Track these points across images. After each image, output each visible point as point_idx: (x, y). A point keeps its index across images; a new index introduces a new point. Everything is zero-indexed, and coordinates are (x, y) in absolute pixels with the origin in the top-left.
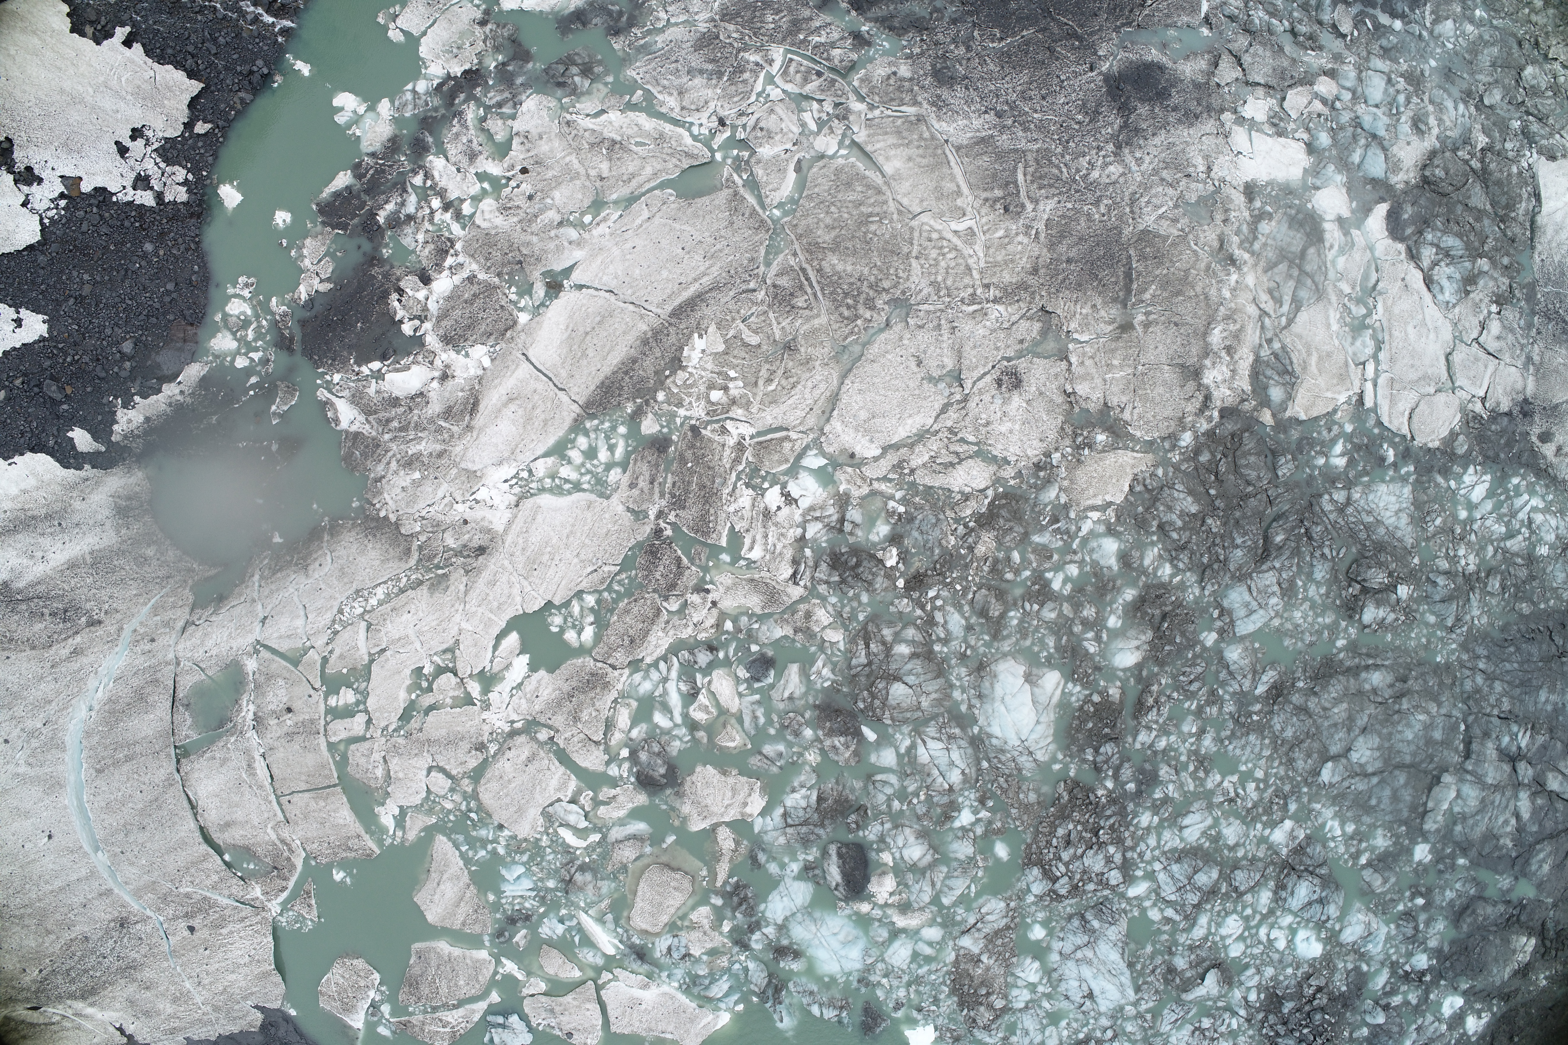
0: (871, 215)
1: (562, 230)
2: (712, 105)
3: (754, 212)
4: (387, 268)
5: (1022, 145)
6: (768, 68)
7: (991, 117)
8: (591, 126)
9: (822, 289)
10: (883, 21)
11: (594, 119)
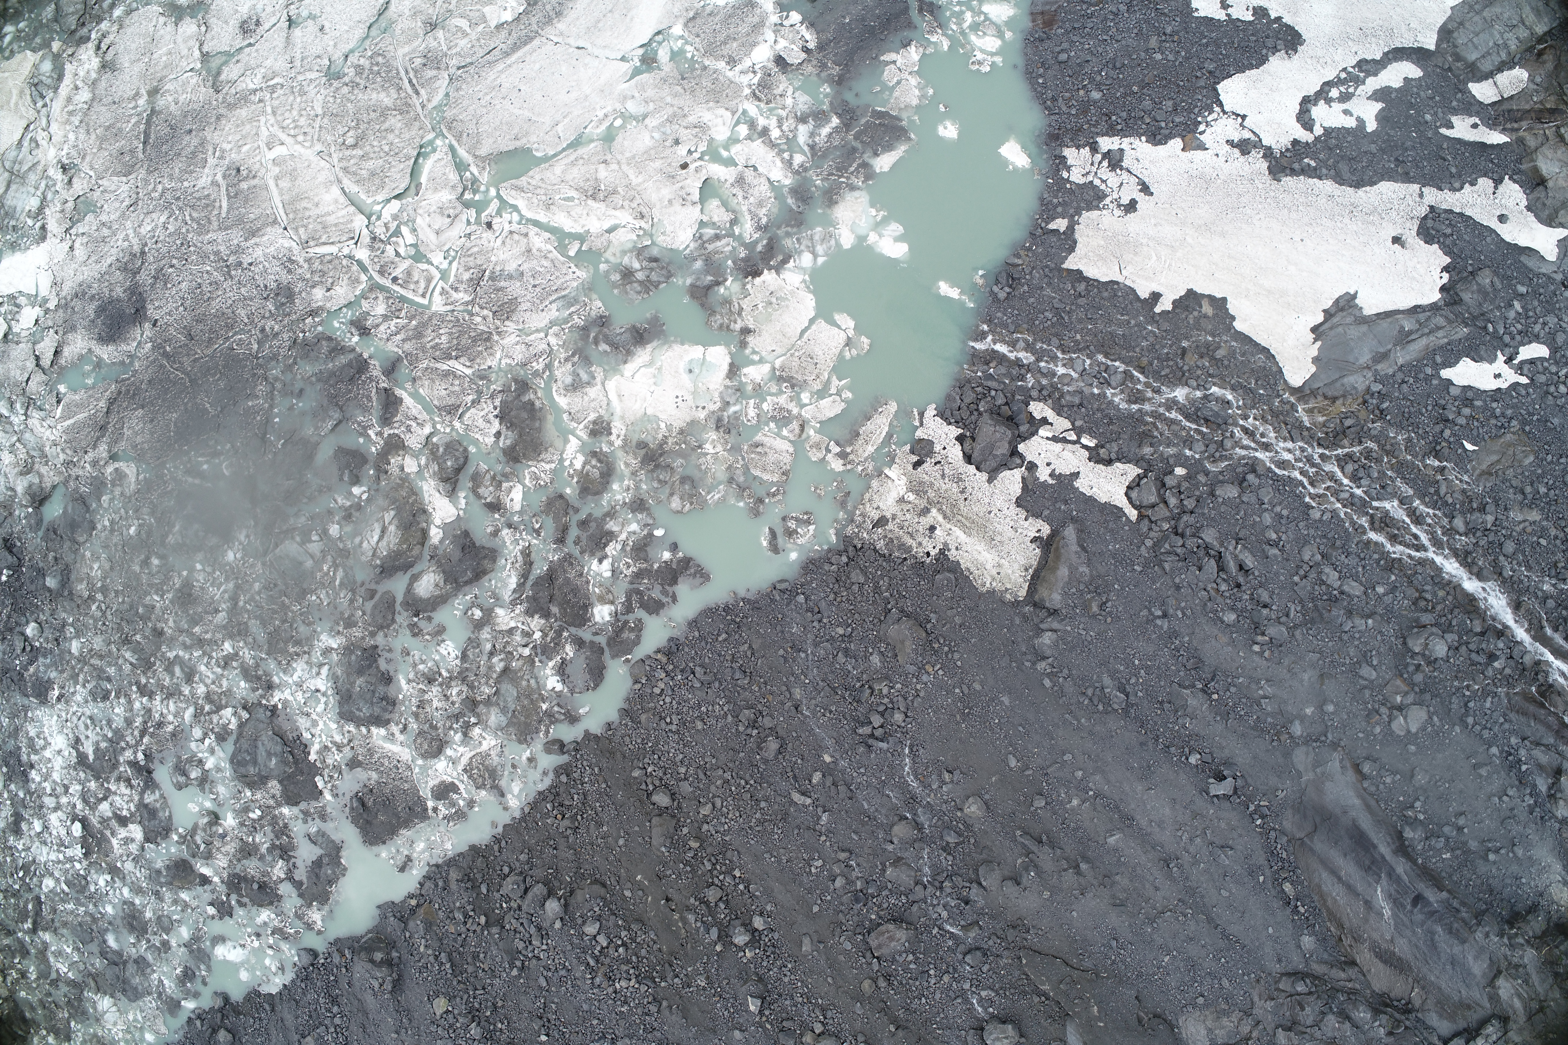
0: (355, 146)
2: (499, 241)
3: (459, 138)
4: (824, 74)
5: (220, 236)
6: (447, 288)
7: (246, 260)
8: (617, 213)
9: (398, 73)
10: (338, 349)
11: (617, 222)
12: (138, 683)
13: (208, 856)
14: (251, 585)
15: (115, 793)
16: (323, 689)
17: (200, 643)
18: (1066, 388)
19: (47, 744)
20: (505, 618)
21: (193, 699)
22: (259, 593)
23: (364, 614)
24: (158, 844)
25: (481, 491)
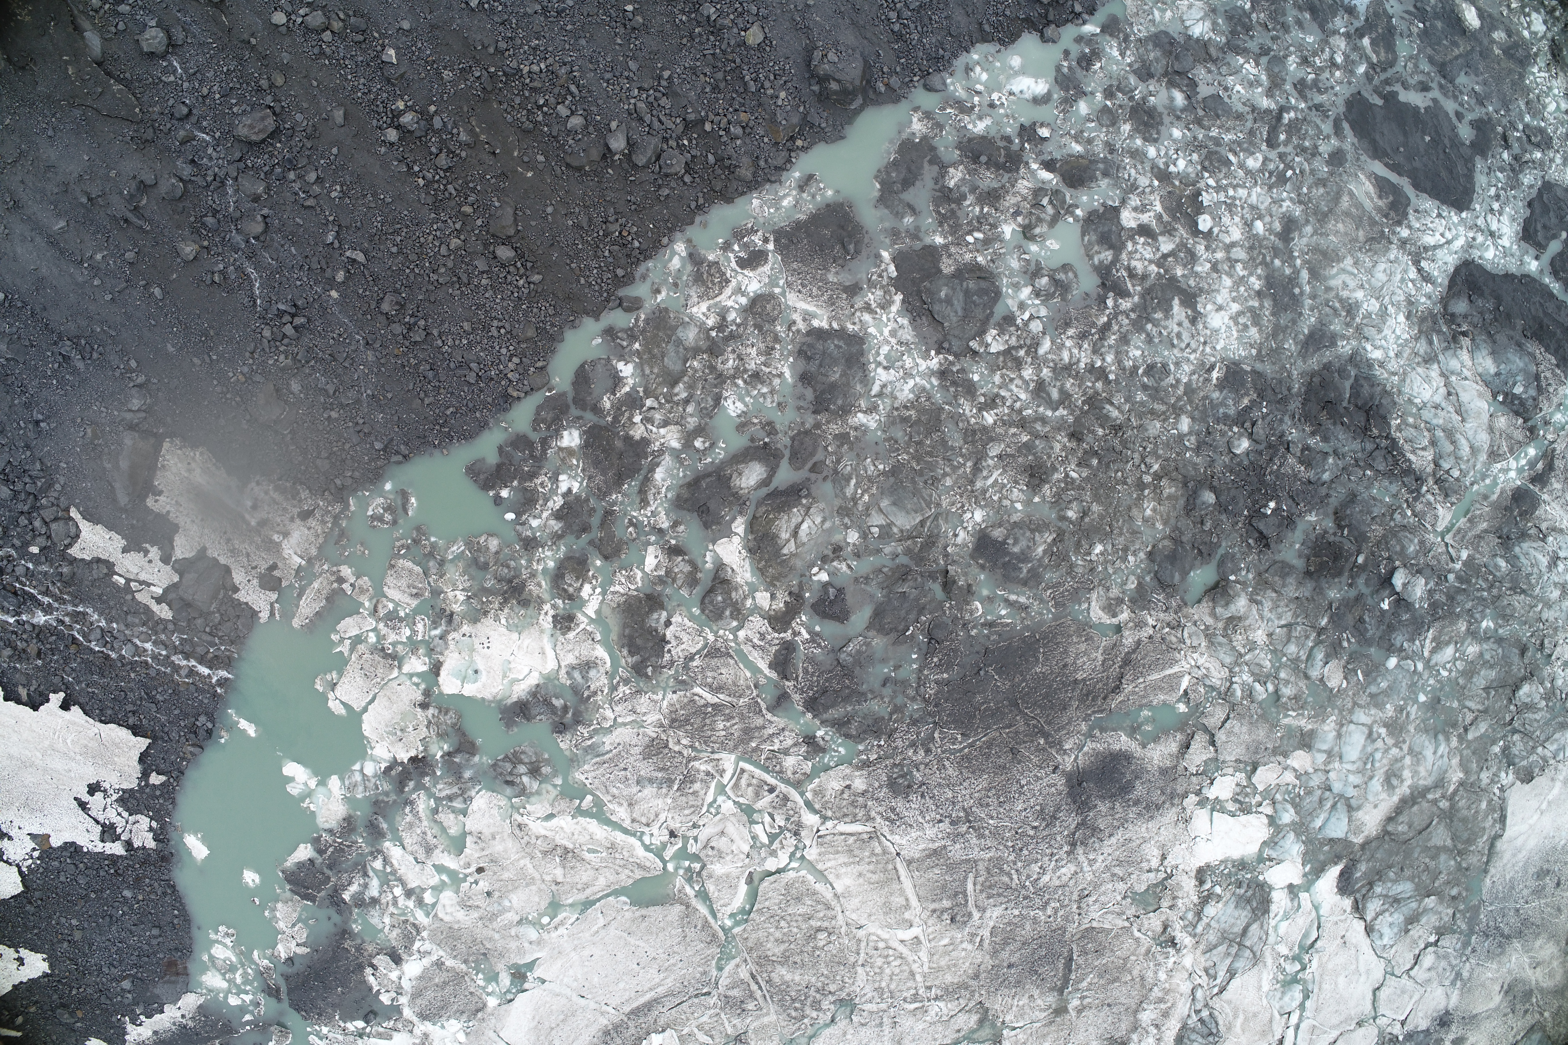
0: (819, 930)
1: (522, 929)
2: (662, 818)
3: (706, 925)
4: (359, 941)
5: (975, 854)
7: (945, 826)
8: (543, 832)
10: (840, 725)
11: (545, 824)
12: (1107, 382)
13: (1038, 192)
14: (955, 483)
15: (1151, 262)
16: (880, 370)
17: (1023, 424)
18: (144, 629)
19: (1234, 318)
20: (672, 437)
21: (1038, 362)
22: (945, 475)
23: (826, 448)
24: (1104, 205)
25: (687, 568)
